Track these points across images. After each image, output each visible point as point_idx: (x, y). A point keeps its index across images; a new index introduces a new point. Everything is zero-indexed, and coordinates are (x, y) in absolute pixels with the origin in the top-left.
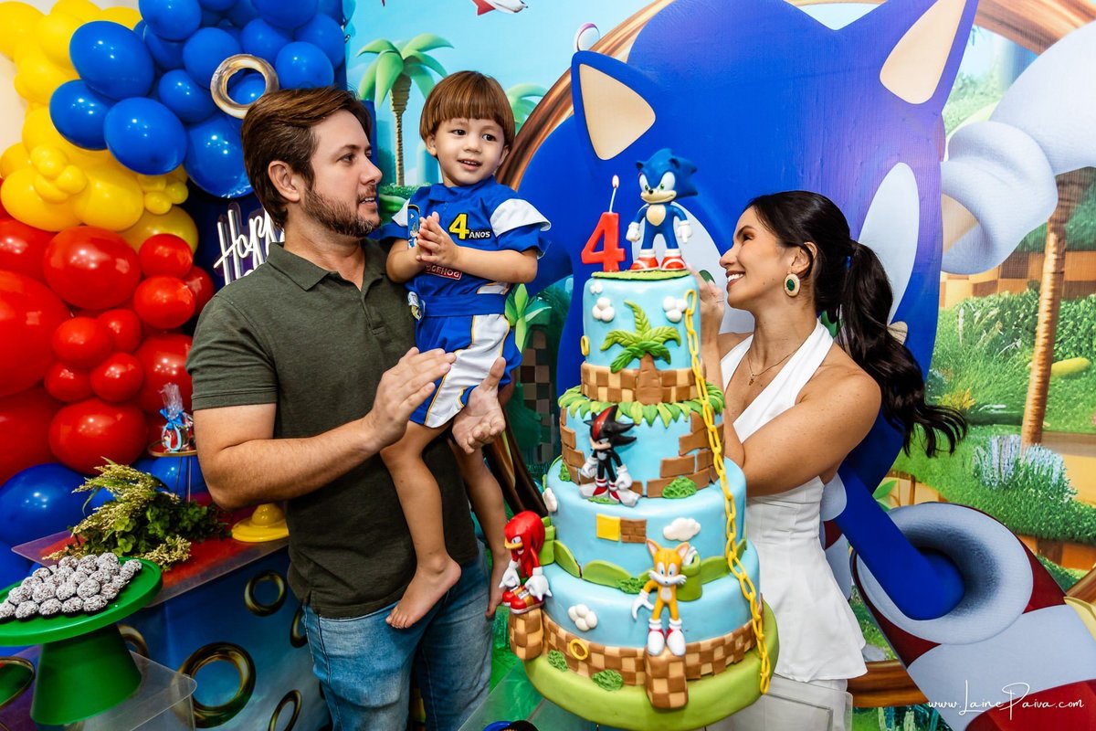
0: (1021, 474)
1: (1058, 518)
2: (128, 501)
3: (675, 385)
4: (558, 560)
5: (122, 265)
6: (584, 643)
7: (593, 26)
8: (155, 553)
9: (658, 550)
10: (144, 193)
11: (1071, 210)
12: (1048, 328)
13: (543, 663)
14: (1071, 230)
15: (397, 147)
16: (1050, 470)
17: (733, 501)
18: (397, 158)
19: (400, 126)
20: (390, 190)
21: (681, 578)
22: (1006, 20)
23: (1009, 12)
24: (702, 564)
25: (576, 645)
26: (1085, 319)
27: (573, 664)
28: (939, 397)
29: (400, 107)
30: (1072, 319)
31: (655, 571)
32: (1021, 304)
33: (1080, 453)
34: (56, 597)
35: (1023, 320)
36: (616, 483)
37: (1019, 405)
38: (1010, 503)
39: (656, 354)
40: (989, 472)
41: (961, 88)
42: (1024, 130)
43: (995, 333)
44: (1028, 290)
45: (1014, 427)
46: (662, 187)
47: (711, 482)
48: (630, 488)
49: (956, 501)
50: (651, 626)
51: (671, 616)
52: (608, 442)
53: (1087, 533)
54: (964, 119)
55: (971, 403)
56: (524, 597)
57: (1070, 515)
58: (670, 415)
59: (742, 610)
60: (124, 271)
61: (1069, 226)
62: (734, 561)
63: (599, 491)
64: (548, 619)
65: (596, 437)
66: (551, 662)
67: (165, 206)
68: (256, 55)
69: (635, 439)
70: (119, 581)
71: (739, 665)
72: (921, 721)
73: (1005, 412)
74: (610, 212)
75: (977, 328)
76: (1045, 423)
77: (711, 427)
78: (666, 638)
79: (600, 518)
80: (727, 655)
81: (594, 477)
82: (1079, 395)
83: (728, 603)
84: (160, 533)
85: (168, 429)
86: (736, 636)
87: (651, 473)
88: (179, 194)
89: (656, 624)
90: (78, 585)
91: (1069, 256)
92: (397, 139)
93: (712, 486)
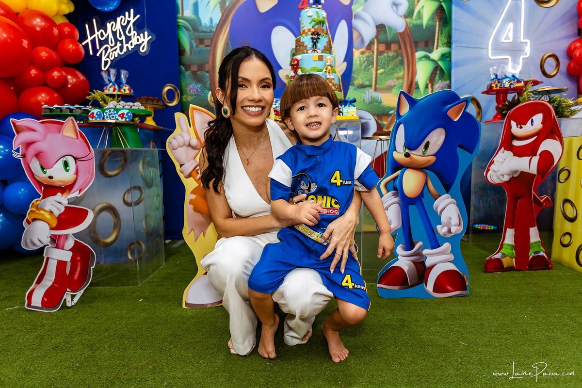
0: (373, 100)
11: (379, 34)
12: (376, 63)
14: (379, 39)
16: (378, 98)
18: (181, 5)
20: (177, 17)
28: (354, 81)
30: (381, 60)
32: (371, 57)
33: (384, 93)
35: (371, 61)
37: (371, 82)
38: (371, 107)
40: (366, 100)
41: (355, 3)
42: (369, 14)
43: (366, 64)
44: (372, 53)
45: (371, 88)
54: (357, 9)
55: (361, 82)
57: (383, 109)
73: (369, 84)
75: (362, 63)
76: (377, 86)
82: (383, 78)
87: (322, 48)
88: (72, 8)
91: (379, 45)
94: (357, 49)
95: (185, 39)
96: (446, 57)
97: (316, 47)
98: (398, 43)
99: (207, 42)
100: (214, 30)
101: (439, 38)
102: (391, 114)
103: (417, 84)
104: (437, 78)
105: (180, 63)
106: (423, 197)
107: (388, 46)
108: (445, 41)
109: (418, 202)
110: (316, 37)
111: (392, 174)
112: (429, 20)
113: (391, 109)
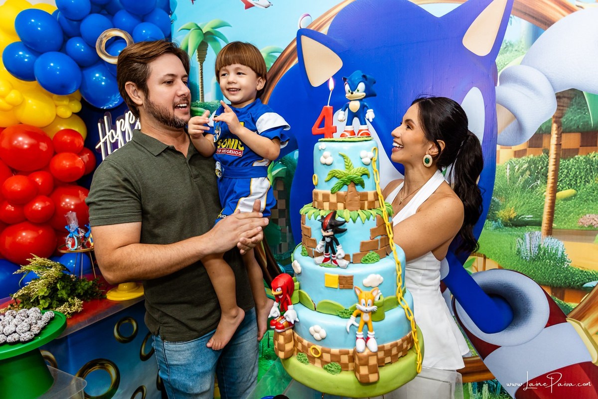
0: (542, 252)
1: (562, 275)
2: (46, 278)
3: (367, 200)
4: (302, 301)
5: (43, 146)
6: (319, 348)
7: (308, 15)
8: (62, 308)
9: (361, 292)
10: (56, 106)
11: (564, 112)
12: (554, 174)
13: (294, 360)
14: (565, 122)
15: (200, 81)
16: (557, 250)
17: (400, 265)
18: (200, 87)
19: (202, 69)
20: (196, 104)
21: (374, 308)
22: (528, 12)
23: (530, 8)
24: (385, 300)
25: (314, 348)
26: (573, 169)
27: (312, 360)
28: (497, 212)
29: (202, 59)
30: (566, 169)
31: (360, 304)
32: (540, 161)
33: (572, 240)
34: (3, 334)
35: (540, 170)
36: (336, 255)
37: (540, 216)
38: (536, 268)
39: (357, 182)
40: (525, 252)
41: (505, 48)
42: (538, 69)
43: (526, 177)
44: (543, 154)
45: (538, 227)
46: (358, 91)
47: (387, 255)
48: (343, 258)
49: (508, 268)
50: (357, 336)
51: (368, 330)
52: (332, 231)
53: (577, 283)
54: (507, 64)
55: (515, 215)
56: (283, 322)
57: (568, 274)
58: (365, 217)
59: (406, 326)
60: (44, 149)
61: (563, 120)
62: (401, 298)
63: (326, 260)
64: (296, 335)
65: (325, 229)
66: (299, 360)
67: (69, 114)
68: (122, 29)
69: (347, 229)
70: (41, 324)
71: (405, 357)
72: (492, 390)
73: (532, 219)
74: (328, 106)
75: (516, 175)
76: (553, 225)
77: (388, 223)
78: (366, 342)
79: (326, 275)
80: (399, 351)
81: (323, 253)
82: (571, 209)
83: (399, 322)
84: (65, 296)
85: (70, 237)
86: (403, 341)
87: (355, 249)
88: (77, 107)
89: (360, 334)
90: (16, 326)
91: (564, 135)
92: (200, 77)
93: (388, 257)
102: (587, 290)
107: (589, 138)
113: (592, 277)
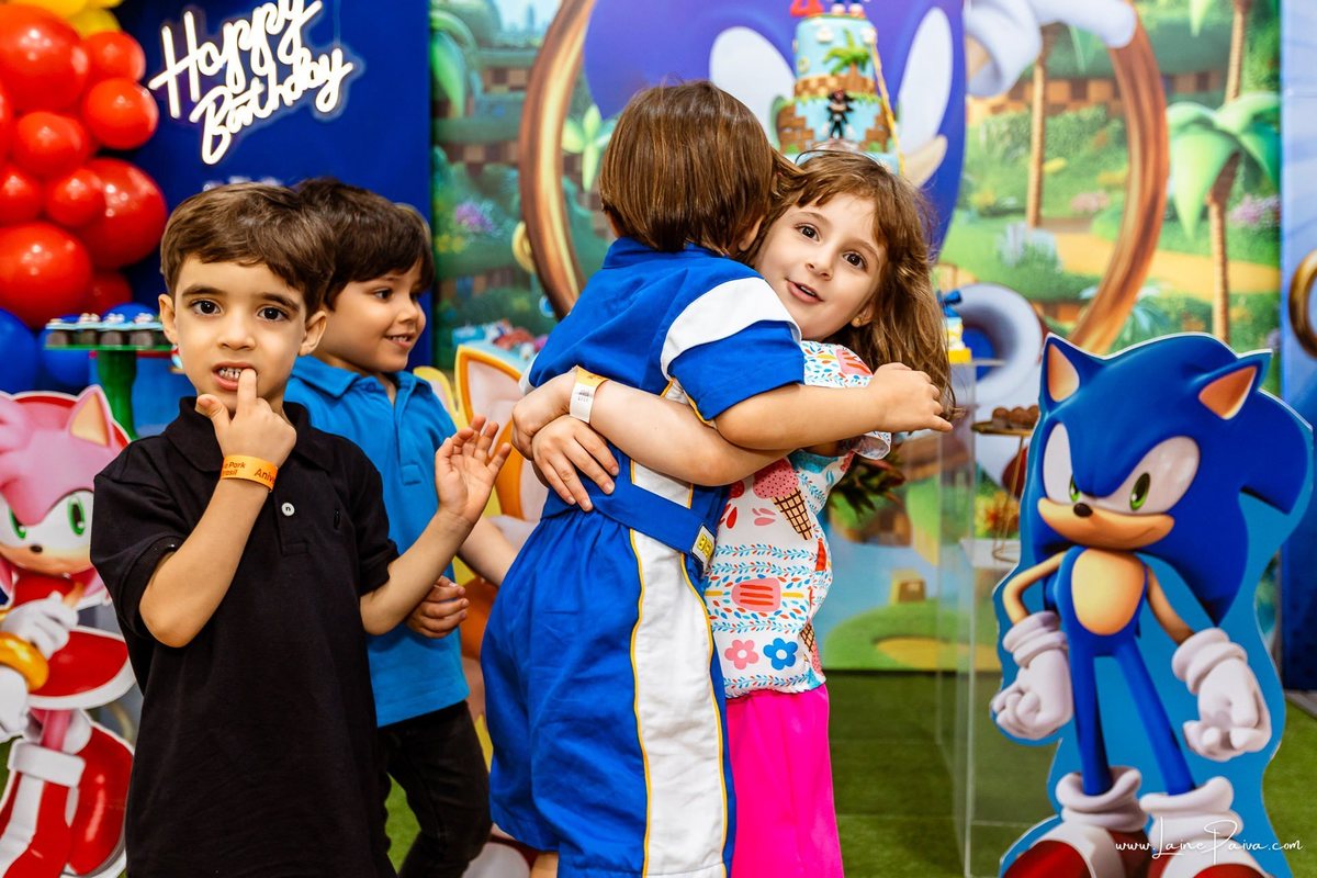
0: (1030, 254)
11: (1050, 52)
12: (1040, 139)
14: (1051, 66)
16: (1047, 249)
28: (970, 197)
32: (1021, 121)
37: (1025, 198)
40: (1007, 255)
43: (1006, 144)
44: (1024, 110)
45: (1022, 216)
53: (1072, 291)
61: (1050, 63)
73: (1015, 206)
75: (994, 140)
76: (1042, 211)
91: (1051, 85)
94: (980, 96)
95: (451, 68)
96: (1267, 123)
97: (841, 134)
98: (1110, 79)
99: (517, 77)
100: (538, 41)
101: (1244, 66)
102: (1086, 302)
103: (1172, 207)
104: (1238, 186)
105: (434, 140)
106: (1138, 633)
107: (1078, 87)
108: (1265, 72)
109: (1124, 649)
110: (841, 107)
111: (1039, 561)
112: (1211, 9)
113: (1088, 283)
